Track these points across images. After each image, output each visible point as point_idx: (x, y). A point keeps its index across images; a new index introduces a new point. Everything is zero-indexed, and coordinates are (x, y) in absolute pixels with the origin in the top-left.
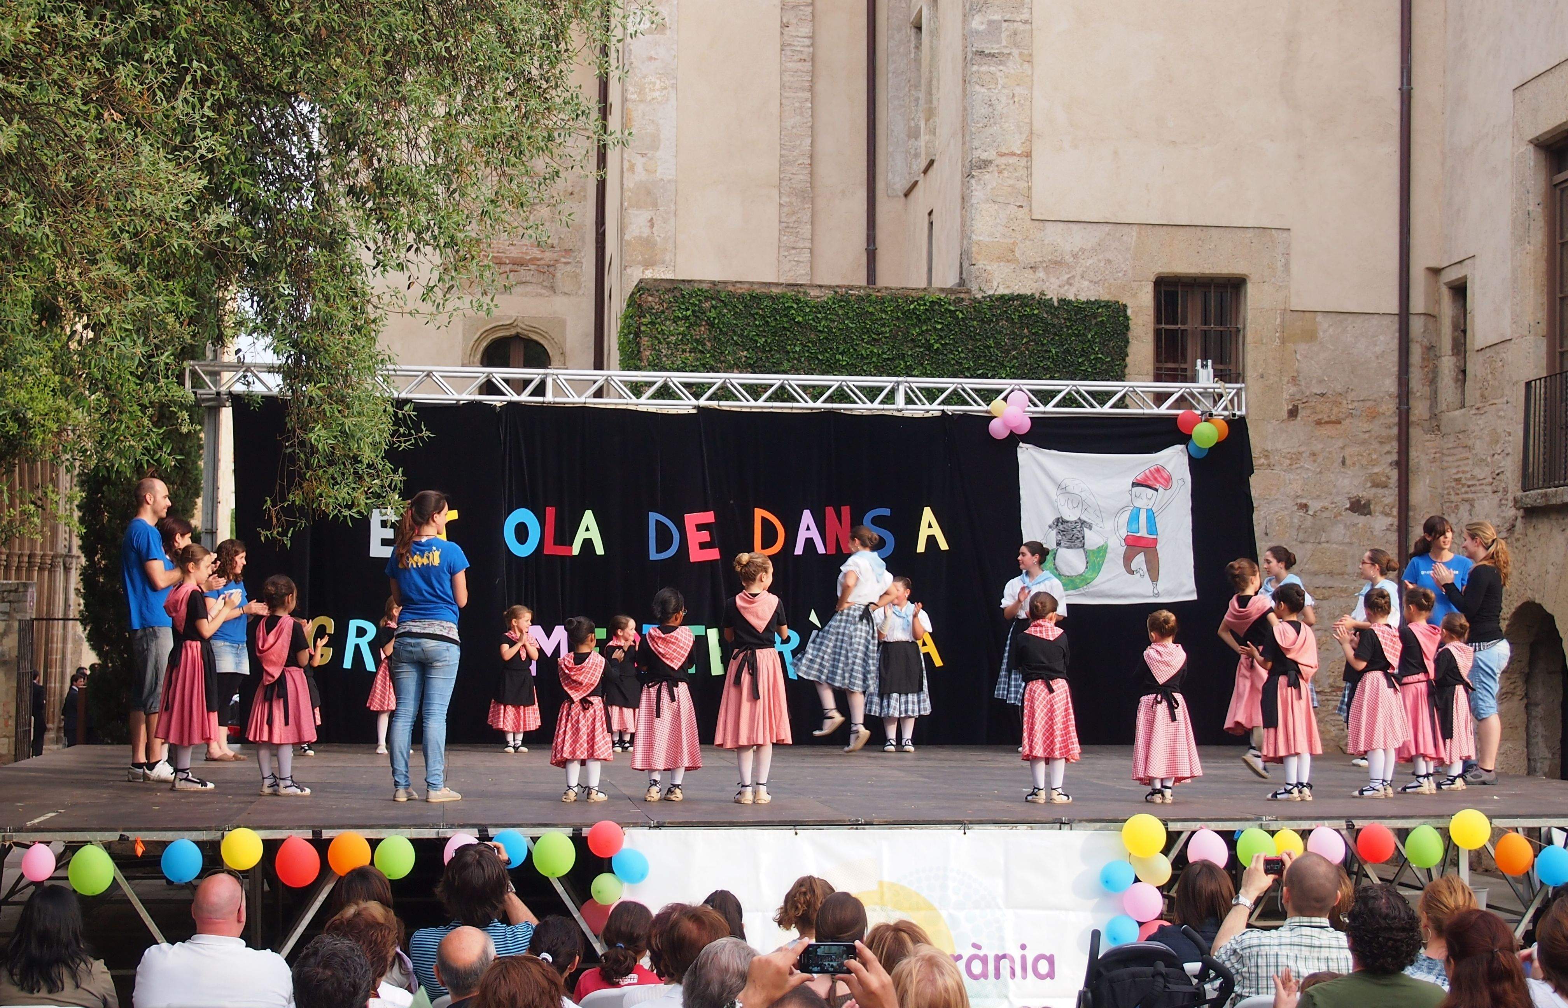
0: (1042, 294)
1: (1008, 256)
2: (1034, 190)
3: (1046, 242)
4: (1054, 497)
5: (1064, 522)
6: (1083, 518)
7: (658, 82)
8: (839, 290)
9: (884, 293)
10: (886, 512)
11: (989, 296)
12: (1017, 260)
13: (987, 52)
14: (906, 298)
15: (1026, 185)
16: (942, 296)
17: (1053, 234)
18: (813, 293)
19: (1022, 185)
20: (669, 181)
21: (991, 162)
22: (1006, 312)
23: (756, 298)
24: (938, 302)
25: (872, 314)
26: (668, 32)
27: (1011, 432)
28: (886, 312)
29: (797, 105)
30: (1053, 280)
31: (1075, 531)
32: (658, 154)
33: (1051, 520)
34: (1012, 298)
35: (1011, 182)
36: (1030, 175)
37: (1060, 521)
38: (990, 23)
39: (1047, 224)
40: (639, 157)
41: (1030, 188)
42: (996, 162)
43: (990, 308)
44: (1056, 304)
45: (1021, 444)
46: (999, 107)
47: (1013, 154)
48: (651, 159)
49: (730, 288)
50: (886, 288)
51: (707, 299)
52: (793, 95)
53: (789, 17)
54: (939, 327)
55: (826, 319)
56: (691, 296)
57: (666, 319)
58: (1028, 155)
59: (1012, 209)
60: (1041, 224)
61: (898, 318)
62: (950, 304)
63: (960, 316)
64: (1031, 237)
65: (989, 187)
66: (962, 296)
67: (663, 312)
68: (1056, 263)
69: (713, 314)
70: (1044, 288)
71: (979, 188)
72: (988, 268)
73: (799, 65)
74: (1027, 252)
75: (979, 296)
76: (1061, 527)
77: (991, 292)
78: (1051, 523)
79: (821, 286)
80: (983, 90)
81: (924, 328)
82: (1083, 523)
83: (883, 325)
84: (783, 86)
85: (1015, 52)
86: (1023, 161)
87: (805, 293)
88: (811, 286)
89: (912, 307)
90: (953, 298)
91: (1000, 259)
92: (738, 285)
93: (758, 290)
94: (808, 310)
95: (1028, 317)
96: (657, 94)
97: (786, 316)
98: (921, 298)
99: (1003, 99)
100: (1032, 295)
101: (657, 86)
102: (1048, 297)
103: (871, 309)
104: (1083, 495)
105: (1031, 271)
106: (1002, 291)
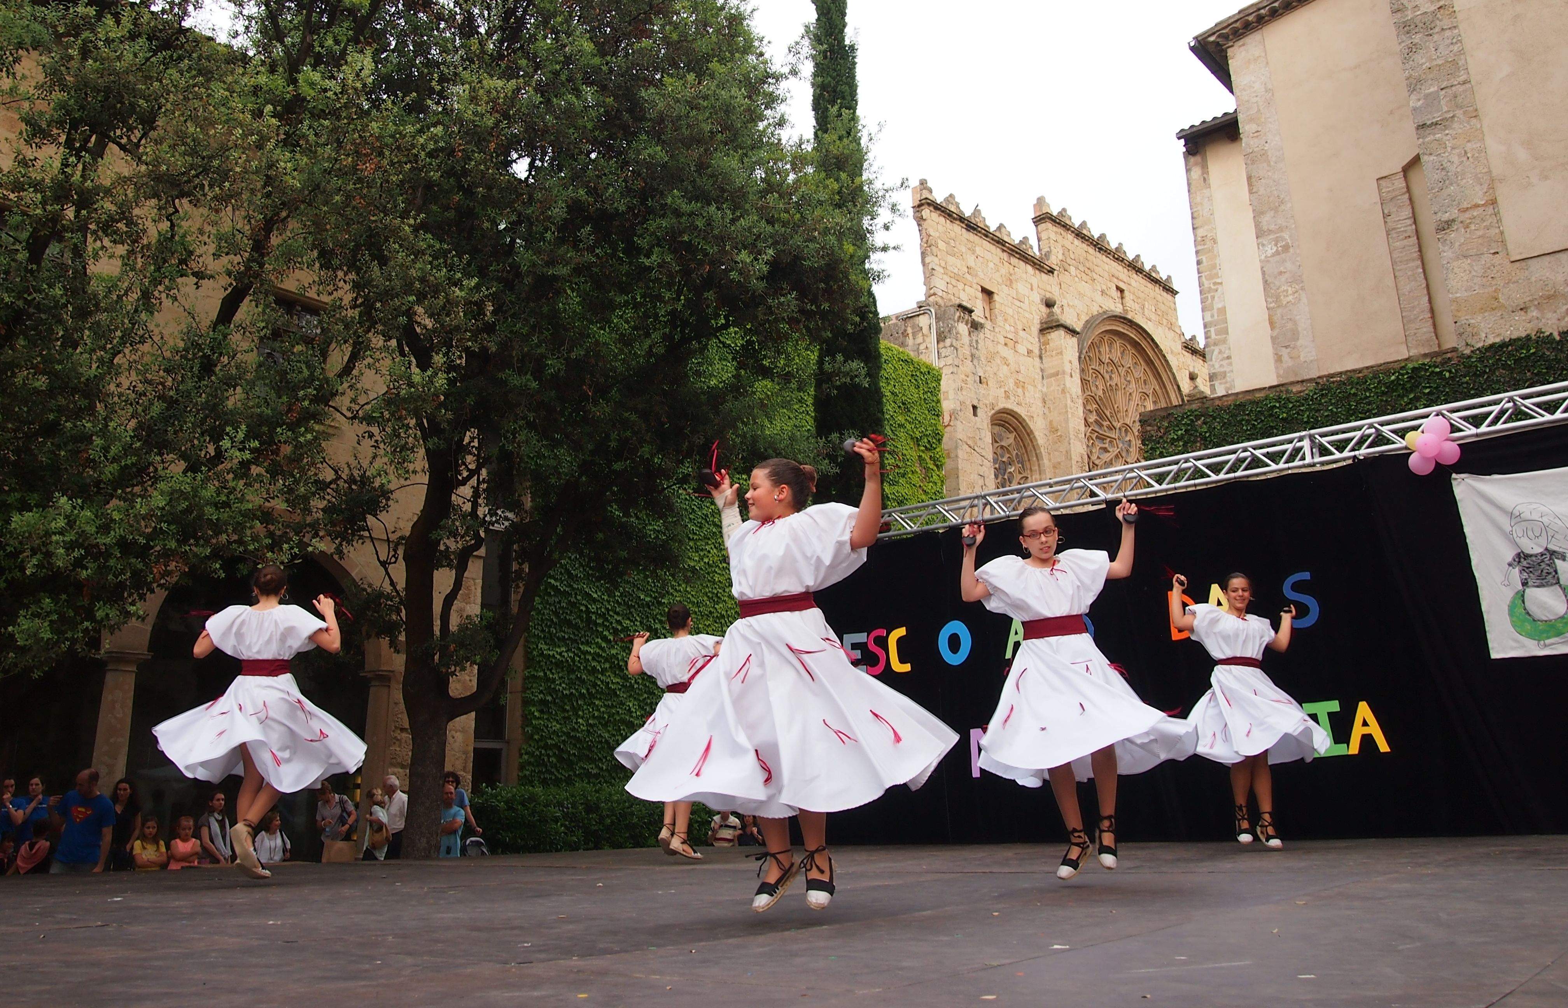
0: (1540, 331)
1: (1492, 304)
2: (1506, 234)
3: (1533, 279)
4: (1508, 528)
5: (1527, 556)
6: (1551, 547)
7: (1290, 289)
8: (1320, 381)
9: (1366, 372)
10: (1306, 576)
11: (1478, 349)
12: (1503, 306)
13: (1429, 123)
14: (1388, 373)
15: (1497, 231)
16: (1427, 361)
17: (1540, 271)
18: (1295, 389)
19: (1494, 231)
20: (1311, 361)
21: (1453, 220)
22: (1500, 360)
23: (1241, 406)
24: (1422, 367)
25: (1355, 395)
26: (1291, 250)
27: (1438, 465)
28: (1368, 390)
29: (1409, 273)
30: (1549, 315)
31: (1543, 565)
32: (1299, 343)
33: (1509, 555)
34: (1503, 345)
35: (1480, 233)
36: (1499, 221)
37: (1521, 557)
38: (1427, 96)
39: (1530, 262)
40: (1284, 349)
41: (1502, 233)
42: (1460, 219)
43: (1480, 360)
44: (1558, 338)
45: (1454, 476)
46: (1452, 169)
47: (1477, 206)
48: (1294, 348)
49: (1217, 402)
50: (1367, 368)
51: (1198, 417)
52: (1403, 267)
53: (1390, 208)
54: (1427, 391)
55: (1310, 410)
56: (1183, 418)
57: (1165, 442)
58: (1494, 202)
59: (1487, 258)
60: (1523, 264)
61: (1384, 393)
62: (1437, 367)
63: (1447, 375)
64: (1514, 279)
65: (1457, 244)
66: (1449, 355)
67: (1161, 437)
68: (1549, 297)
69: (1205, 428)
70: (1541, 325)
71: (1446, 248)
72: (1472, 321)
73: (1406, 242)
74: (1516, 295)
75: (1467, 352)
76: (1525, 563)
77: (1480, 345)
78: (1509, 559)
79: (1302, 381)
80: (1432, 158)
81: (1412, 396)
82: (1553, 553)
83: (1369, 404)
84: (1394, 263)
85: (1459, 113)
86: (1490, 210)
87: (1287, 391)
88: (1292, 383)
89: (1393, 378)
90: (1439, 359)
91: (1482, 310)
92: (1225, 399)
93: (1241, 399)
94: (1291, 405)
95: (1528, 357)
96: (1290, 298)
97: (1271, 415)
98: (1402, 368)
99: (1456, 159)
100: (1528, 335)
101: (1290, 292)
102: (1548, 333)
103: (1353, 391)
104: (1545, 520)
105: (1522, 313)
106: (1491, 340)
